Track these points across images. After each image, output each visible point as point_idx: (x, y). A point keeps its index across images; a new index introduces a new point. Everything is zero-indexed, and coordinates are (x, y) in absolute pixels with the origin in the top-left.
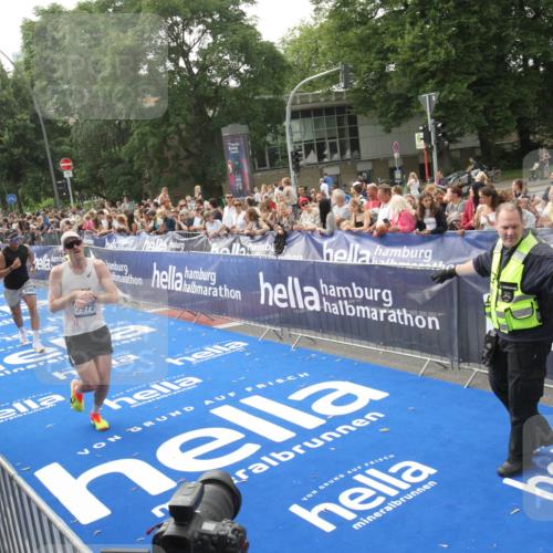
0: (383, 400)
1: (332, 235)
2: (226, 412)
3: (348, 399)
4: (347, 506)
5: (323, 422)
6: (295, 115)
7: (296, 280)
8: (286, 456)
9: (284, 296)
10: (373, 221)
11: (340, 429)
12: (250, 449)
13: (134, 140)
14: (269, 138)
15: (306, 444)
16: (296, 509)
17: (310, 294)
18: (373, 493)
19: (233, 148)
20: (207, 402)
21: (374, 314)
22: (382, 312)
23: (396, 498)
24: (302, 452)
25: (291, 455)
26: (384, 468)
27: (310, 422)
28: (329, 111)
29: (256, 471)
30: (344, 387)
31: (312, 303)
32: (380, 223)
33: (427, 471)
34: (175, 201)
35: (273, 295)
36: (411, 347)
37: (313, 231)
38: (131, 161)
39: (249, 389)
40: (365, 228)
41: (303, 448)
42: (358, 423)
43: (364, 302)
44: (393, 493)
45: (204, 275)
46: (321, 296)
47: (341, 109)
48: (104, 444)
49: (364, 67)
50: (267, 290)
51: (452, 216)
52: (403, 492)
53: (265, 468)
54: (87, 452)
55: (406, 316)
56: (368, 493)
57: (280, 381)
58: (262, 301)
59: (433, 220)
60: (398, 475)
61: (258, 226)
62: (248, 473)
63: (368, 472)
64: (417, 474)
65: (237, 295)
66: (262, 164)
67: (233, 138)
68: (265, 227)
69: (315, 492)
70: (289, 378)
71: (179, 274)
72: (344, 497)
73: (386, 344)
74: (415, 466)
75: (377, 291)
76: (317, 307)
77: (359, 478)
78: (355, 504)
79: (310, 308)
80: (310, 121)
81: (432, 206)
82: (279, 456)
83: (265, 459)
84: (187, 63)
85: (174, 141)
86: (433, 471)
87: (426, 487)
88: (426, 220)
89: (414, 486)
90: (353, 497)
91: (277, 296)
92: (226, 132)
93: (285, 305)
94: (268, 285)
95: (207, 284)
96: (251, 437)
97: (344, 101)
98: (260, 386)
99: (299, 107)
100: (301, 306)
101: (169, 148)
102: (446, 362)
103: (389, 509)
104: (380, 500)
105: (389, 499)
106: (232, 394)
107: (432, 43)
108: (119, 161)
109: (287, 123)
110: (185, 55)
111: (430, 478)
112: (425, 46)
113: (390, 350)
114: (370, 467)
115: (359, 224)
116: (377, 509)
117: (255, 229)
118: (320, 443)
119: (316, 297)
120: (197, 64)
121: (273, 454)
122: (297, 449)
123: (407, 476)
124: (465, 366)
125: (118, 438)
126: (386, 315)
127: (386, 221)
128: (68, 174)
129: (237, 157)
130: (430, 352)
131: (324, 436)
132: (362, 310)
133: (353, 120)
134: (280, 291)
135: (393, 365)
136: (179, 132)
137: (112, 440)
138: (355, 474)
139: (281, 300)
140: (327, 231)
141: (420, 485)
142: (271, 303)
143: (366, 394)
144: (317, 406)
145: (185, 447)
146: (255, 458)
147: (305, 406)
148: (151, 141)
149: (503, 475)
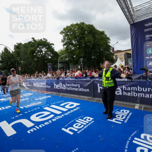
0: (79, 105)
1: (67, 78)
2: (47, 108)
3: (72, 105)
4: (75, 128)
5: (67, 110)
6: (60, 63)
7: (61, 83)
8: (60, 117)
9: (59, 87)
10: (74, 75)
11: (71, 111)
12: (52, 116)
13: (32, 65)
14: (55, 66)
15: (65, 114)
16: (63, 129)
17: (64, 86)
18: (81, 124)
19: (49, 67)
20: (43, 107)
21: (76, 89)
22: (78, 89)
23: (86, 125)
24: (64, 116)
25: (61, 117)
26: (82, 118)
27: (65, 110)
28: (65, 62)
29: (53, 121)
30: (71, 103)
31: (64, 88)
32: (75, 75)
33: (91, 119)
34: (39, 73)
35: (57, 86)
36: (84, 95)
37: (64, 77)
38: (32, 68)
39: (52, 104)
40: (73, 76)
41: (64, 115)
42: (75, 110)
43: (74, 87)
44: (85, 124)
45: (43, 84)
46: (66, 86)
47: (67, 62)
48: (18, 116)
49: (71, 56)
50: (55, 86)
51: (88, 74)
52: (87, 124)
53: (56, 120)
54: (14, 118)
55: (83, 89)
56: (80, 124)
57: (58, 102)
58: (54, 88)
59: (85, 75)
60: (85, 120)
61: (54, 77)
62: (52, 121)
63: (79, 119)
64: (89, 119)
65: (49, 87)
66: (54, 70)
67: (50, 65)
68: (55, 77)
69: (67, 125)
70: (60, 102)
71: (39, 84)
72: (74, 126)
73: (78, 95)
74: (89, 118)
75: (77, 85)
76: (65, 88)
77: (77, 121)
78: (77, 127)
79: (64, 89)
80: (62, 64)
81: (85, 72)
82: (58, 117)
83: (55, 118)
84: (42, 53)
85: (39, 65)
86: (93, 119)
87: (92, 122)
88: (84, 75)
89: (89, 122)
90: (76, 125)
91: (57, 87)
92: (48, 64)
93: (59, 88)
94: (56, 85)
95: (44, 85)
96: (52, 113)
97: (67, 61)
98: (54, 103)
99: (60, 61)
100: (62, 88)
101: (39, 66)
102: (90, 98)
103: (85, 128)
104: (83, 126)
105: (84, 125)
106: (48, 105)
107: (81, 53)
108: (30, 68)
109: (58, 64)
110: (42, 52)
111: (92, 120)
112: (80, 53)
113: (79, 96)
114: (79, 118)
115: (72, 76)
116: (82, 128)
117: (53, 77)
118: (67, 114)
119: (65, 87)
120: (44, 54)
121: (57, 117)
122: (62, 115)
123: (87, 120)
124: (94, 98)
125: (21, 114)
126: (79, 89)
127: (77, 75)
128: (20, 69)
129: (50, 68)
130: (87, 96)
131: (68, 112)
132: (74, 89)
133: (69, 64)
134: (58, 86)
135: (80, 99)
136: (40, 64)
137: (20, 115)
138: (76, 120)
139: (58, 87)
140: (66, 77)
141: (91, 122)
142: (56, 88)
143: (76, 104)
144: (66, 107)
145: (37, 116)
146: (53, 118)
147: (64, 107)
148: (35, 65)
149: (107, 119)
